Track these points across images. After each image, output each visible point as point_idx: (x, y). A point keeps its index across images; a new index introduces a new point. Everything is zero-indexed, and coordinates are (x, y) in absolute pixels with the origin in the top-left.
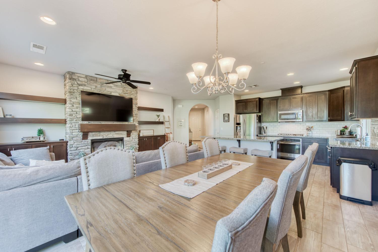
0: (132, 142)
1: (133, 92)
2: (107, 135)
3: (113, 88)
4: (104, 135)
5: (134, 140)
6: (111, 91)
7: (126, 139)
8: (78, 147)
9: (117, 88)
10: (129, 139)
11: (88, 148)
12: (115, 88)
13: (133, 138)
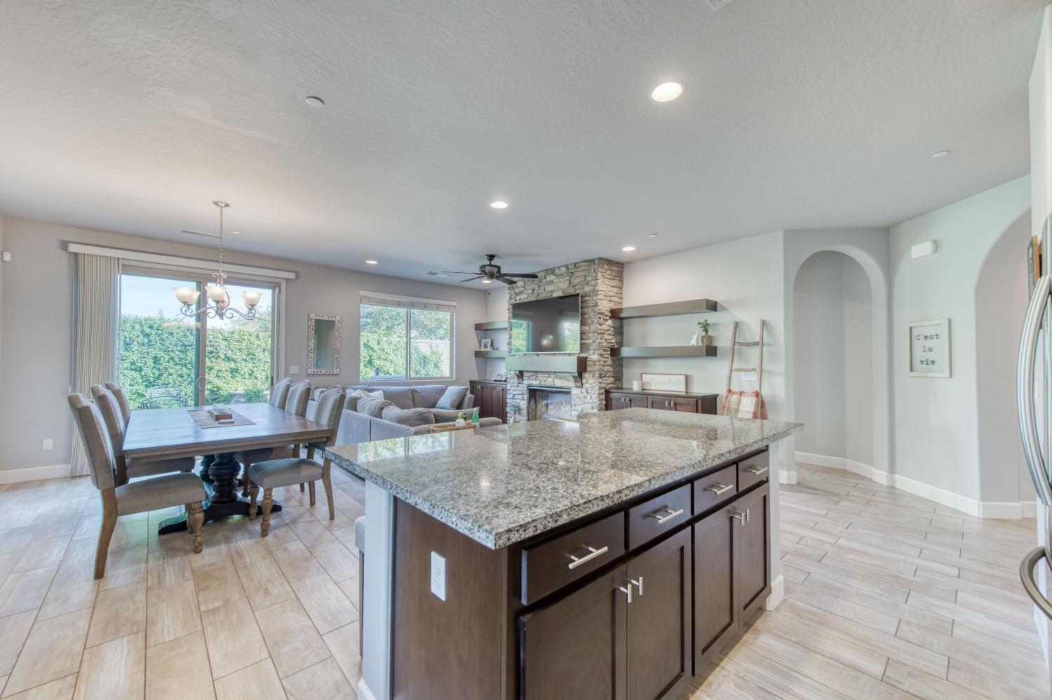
0: (586, 400)
1: (588, 278)
2: (545, 378)
3: (556, 283)
4: (542, 379)
5: (589, 397)
6: (551, 289)
7: (575, 391)
8: (514, 395)
9: (560, 280)
10: (580, 392)
11: (523, 400)
12: (557, 280)
13: (588, 393)
